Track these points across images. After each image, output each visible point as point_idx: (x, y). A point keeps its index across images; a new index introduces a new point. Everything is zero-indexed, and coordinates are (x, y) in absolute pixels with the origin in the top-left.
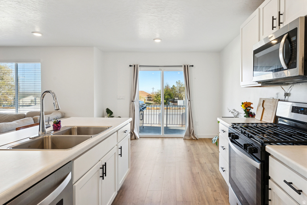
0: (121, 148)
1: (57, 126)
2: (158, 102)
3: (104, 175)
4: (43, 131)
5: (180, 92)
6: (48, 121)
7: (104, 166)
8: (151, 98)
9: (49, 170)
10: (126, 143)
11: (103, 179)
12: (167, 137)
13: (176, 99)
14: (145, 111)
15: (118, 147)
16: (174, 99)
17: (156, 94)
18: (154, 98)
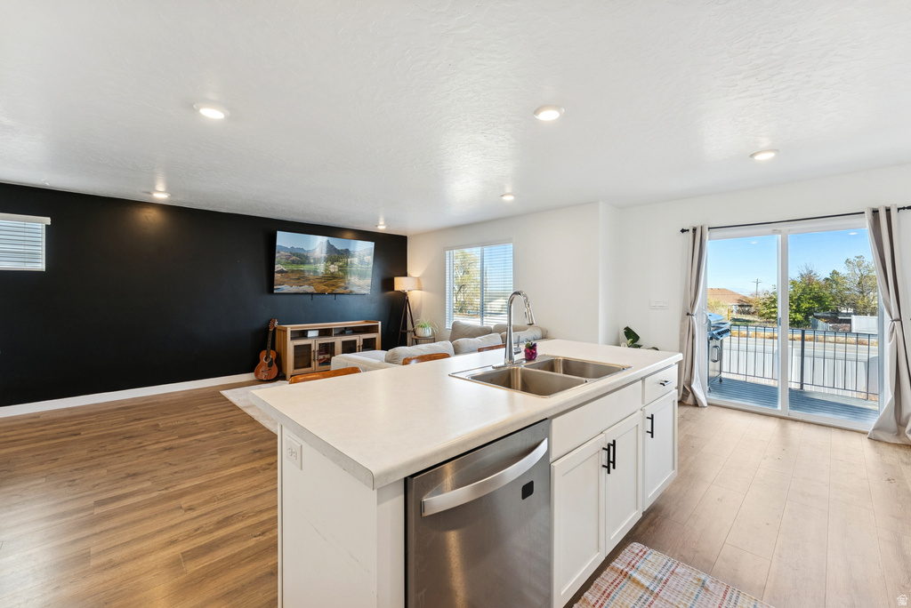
0: (652, 418)
1: (531, 352)
2: (770, 318)
3: (611, 465)
4: (511, 358)
5: (862, 293)
6: (518, 343)
7: (612, 447)
8: (751, 306)
9: (512, 424)
10: (666, 408)
11: (609, 472)
12: (800, 418)
13: (845, 311)
14: (726, 339)
15: (644, 413)
16: (837, 313)
17: (768, 296)
18: (760, 307)
